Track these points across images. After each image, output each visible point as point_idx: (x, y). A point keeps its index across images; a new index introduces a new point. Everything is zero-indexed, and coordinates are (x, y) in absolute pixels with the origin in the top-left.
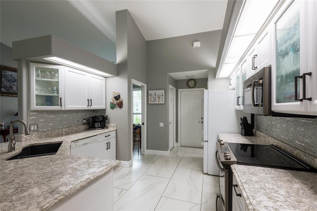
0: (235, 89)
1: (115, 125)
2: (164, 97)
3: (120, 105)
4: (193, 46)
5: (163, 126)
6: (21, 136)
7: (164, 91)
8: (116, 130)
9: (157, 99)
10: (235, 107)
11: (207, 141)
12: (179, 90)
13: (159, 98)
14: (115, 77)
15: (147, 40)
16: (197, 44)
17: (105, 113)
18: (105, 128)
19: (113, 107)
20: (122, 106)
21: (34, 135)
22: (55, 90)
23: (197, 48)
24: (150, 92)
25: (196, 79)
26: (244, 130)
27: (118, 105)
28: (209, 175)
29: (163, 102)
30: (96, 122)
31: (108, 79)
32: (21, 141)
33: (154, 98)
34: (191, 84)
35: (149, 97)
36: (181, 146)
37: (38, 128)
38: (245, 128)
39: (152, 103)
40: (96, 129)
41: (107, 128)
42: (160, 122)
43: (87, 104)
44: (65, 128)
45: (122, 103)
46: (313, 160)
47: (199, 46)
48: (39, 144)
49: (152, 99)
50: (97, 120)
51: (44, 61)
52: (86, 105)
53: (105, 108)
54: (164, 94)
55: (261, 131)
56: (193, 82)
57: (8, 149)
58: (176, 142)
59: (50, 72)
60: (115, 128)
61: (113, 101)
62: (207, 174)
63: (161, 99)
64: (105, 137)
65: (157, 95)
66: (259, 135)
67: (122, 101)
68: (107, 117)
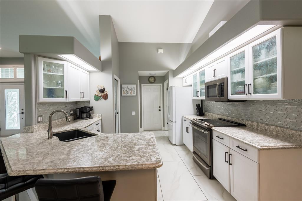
0: (191, 86)
1: (100, 115)
2: (135, 90)
3: (105, 97)
4: (158, 52)
5: (135, 114)
6: (33, 127)
7: (135, 85)
8: (101, 119)
9: (130, 92)
10: (192, 97)
11: (175, 122)
12: (142, 85)
13: (131, 91)
14: (100, 72)
15: (119, 41)
16: (161, 51)
17: (89, 104)
18: (91, 118)
19: (97, 98)
20: (107, 98)
21: (41, 126)
22: (59, 84)
23: (161, 54)
24: (123, 86)
25: (155, 76)
26: (199, 112)
27: (103, 97)
28: (177, 145)
29: (135, 95)
30: (84, 112)
31: (92, 74)
32: (32, 132)
33: (127, 91)
34: (152, 80)
35: (123, 90)
36: (144, 131)
37: (42, 119)
38: (199, 111)
39: (125, 95)
40: (84, 119)
41: (93, 118)
42: (133, 111)
43: (80, 96)
44: (59, 119)
45: (107, 95)
46: (243, 121)
47: (162, 52)
48: (57, 132)
49: (125, 92)
50: (85, 111)
51: (58, 58)
52: (79, 98)
53: (89, 100)
54: (135, 88)
55: (209, 112)
56: (153, 79)
57: (48, 136)
58: (140, 127)
59: (55, 66)
60: (101, 118)
61: (98, 94)
62: (175, 145)
63: (133, 92)
64: (97, 125)
65: (129, 89)
66: (208, 114)
67: (107, 94)
68: (92, 108)
